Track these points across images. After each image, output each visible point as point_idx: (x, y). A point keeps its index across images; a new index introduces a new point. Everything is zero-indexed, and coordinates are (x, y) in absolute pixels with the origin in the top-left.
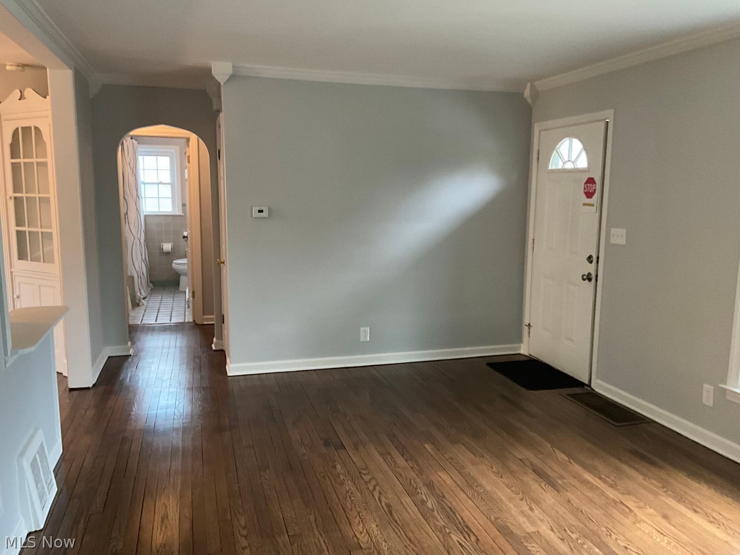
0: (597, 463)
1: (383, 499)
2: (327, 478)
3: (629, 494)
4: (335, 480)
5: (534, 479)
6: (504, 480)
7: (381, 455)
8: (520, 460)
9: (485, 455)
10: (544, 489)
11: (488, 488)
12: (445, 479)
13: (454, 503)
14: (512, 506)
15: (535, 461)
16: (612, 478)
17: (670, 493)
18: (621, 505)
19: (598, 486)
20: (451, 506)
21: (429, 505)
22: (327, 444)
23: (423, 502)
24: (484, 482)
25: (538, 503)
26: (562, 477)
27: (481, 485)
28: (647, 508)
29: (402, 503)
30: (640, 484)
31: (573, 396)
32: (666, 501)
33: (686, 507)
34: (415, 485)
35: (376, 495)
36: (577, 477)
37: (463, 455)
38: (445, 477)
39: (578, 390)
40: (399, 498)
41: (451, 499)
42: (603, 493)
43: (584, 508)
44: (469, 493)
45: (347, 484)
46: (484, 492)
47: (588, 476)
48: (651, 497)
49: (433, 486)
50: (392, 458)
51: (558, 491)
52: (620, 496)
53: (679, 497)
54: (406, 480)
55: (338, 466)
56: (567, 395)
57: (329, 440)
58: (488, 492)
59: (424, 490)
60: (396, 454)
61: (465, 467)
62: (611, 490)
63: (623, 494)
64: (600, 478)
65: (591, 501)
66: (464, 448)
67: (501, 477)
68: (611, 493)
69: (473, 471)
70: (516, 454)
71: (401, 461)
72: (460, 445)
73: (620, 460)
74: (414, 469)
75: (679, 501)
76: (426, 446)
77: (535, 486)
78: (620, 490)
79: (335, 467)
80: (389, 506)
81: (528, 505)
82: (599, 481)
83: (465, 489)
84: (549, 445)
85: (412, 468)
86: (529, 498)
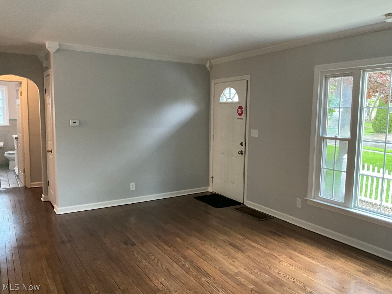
0: (256, 238)
1: (163, 266)
2: (132, 260)
3: (273, 250)
4: (136, 260)
5: (231, 248)
6: (218, 250)
7: (156, 246)
8: (223, 240)
9: (206, 240)
10: (237, 252)
11: (212, 254)
12: (190, 253)
13: (198, 264)
14: (225, 261)
15: (229, 240)
16: (265, 244)
17: (290, 247)
18: (271, 255)
19: (260, 248)
20: (197, 265)
21: (187, 266)
22: (126, 244)
23: (184, 265)
24: (209, 252)
25: (236, 259)
26: (243, 246)
27: (209, 254)
28: (282, 255)
29: (173, 267)
30: (277, 245)
31: (238, 209)
32: (290, 251)
33: (298, 253)
34: (177, 258)
35: (160, 265)
36: (249, 245)
37: (196, 242)
38: (190, 252)
39: (239, 206)
40: (171, 265)
41: (196, 262)
42: (262, 251)
43: (256, 258)
44: (204, 258)
45: (143, 262)
46: (210, 257)
47: (254, 244)
48: (283, 250)
49: (186, 257)
50: (162, 246)
51: (243, 252)
52: (270, 251)
53: (295, 249)
54: (172, 256)
55: (136, 254)
56: (235, 209)
57: (127, 242)
58: (212, 256)
59: (182, 259)
60: (163, 244)
61: (199, 246)
62: (266, 249)
63: (271, 250)
64: (260, 245)
65: (259, 255)
66: (195, 238)
67: (216, 249)
68: (266, 250)
69: (203, 248)
70: (220, 238)
71: (167, 248)
72: (193, 236)
73: (266, 236)
74: (175, 250)
75: (295, 251)
76: (177, 239)
77: (233, 251)
78: (269, 248)
79: (134, 254)
80: (168, 269)
81: (232, 260)
82: (260, 246)
83: (201, 256)
84: (233, 232)
85: (173, 250)
86: (231, 257)
